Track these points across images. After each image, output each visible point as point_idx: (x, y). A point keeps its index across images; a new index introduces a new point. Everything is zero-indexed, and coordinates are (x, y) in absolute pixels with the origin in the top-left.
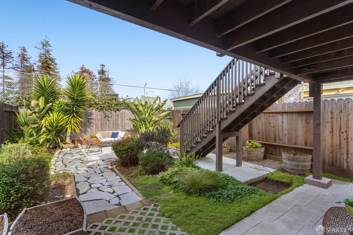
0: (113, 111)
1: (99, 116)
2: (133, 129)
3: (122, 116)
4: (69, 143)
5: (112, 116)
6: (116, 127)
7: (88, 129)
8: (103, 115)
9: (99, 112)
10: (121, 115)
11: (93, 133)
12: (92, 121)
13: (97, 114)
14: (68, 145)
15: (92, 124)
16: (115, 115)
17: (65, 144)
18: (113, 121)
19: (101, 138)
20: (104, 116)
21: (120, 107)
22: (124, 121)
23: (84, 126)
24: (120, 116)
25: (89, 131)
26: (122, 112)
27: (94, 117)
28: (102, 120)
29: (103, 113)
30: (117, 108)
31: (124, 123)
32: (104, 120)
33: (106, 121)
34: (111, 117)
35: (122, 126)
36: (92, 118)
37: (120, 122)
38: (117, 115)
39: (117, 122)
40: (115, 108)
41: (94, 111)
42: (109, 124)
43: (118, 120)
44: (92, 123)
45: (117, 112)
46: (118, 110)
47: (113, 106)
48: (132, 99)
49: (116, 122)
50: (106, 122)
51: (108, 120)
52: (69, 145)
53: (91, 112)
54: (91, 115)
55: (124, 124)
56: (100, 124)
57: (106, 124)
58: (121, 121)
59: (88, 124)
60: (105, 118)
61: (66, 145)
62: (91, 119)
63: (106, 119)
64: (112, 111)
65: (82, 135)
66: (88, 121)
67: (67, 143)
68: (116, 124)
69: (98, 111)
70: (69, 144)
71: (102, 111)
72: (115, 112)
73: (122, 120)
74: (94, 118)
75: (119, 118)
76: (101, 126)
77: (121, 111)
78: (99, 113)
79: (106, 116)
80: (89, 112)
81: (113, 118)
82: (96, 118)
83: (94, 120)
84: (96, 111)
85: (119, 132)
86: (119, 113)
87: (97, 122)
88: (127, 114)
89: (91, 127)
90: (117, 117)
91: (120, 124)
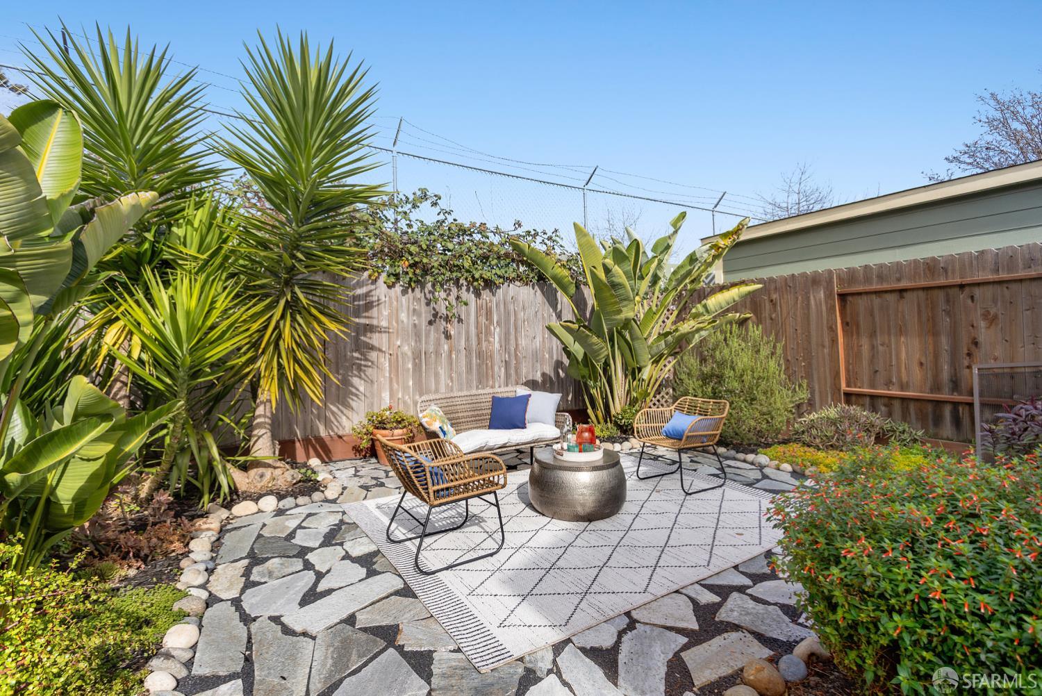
0: (468, 290)
1: (403, 316)
2: (550, 378)
3: (507, 313)
4: (270, 461)
5: (463, 317)
6: (479, 366)
7: (355, 381)
8: (424, 308)
9: (404, 292)
10: (502, 310)
11: (380, 399)
12: (375, 339)
13: (395, 302)
14: (262, 476)
15: (373, 355)
16: (478, 309)
17: (245, 468)
18: (468, 339)
19: (445, 429)
20: (426, 315)
21: (497, 271)
22: (512, 337)
23: (337, 364)
24: (499, 315)
25: (362, 389)
26: (505, 295)
27: (380, 316)
28: (418, 335)
29: (423, 301)
30: (486, 274)
31: (516, 350)
32: (427, 336)
33: (438, 340)
34: (460, 320)
35: (507, 364)
36: (375, 322)
37: (497, 345)
38: (484, 312)
39: (484, 344)
40: (477, 276)
41: (381, 290)
42: (450, 352)
43: (488, 333)
44: (372, 348)
45: (486, 294)
47: (467, 265)
48: (539, 239)
49: (479, 343)
50: (438, 344)
51: (448, 336)
52: (268, 473)
53: (367, 294)
54: (369, 306)
55: (516, 355)
56: (410, 354)
57: (438, 354)
58: (500, 341)
59: (356, 355)
60: (430, 323)
61: (253, 472)
62: (370, 329)
63: (437, 330)
64: (464, 288)
65: (329, 414)
66: (357, 339)
67: (257, 464)
68: (480, 354)
69: (398, 288)
70: (269, 466)
71: (417, 290)
72: (478, 294)
73: (507, 334)
74: (384, 324)
75: (491, 322)
76: (415, 365)
77: (500, 292)
78: (404, 299)
79: (435, 315)
80: (359, 291)
81: (468, 324)
82: (389, 322)
83: (385, 336)
84: (389, 287)
85: (530, 395)
86: (491, 301)
87: (399, 343)
88: (526, 305)
89: (369, 371)
90: (484, 320)
91: (497, 357)
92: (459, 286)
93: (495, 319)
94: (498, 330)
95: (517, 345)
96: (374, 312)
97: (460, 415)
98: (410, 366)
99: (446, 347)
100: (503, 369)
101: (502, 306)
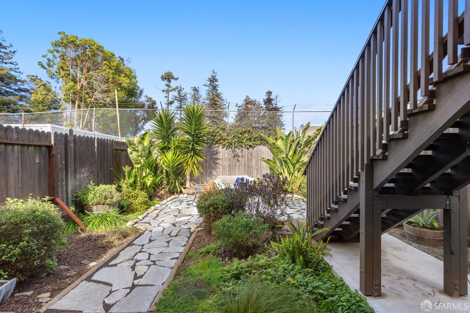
0: (245, 148)
1: (226, 156)
3: (258, 155)
4: (189, 188)
7: (213, 172)
8: (232, 153)
9: (227, 149)
12: (218, 161)
13: (224, 152)
15: (218, 166)
16: (248, 153)
17: (185, 188)
18: (245, 162)
20: (233, 155)
21: (253, 142)
23: (209, 167)
24: (255, 155)
25: (215, 174)
26: (257, 149)
27: (220, 156)
28: (230, 161)
29: (232, 151)
30: (250, 144)
32: (233, 160)
33: (236, 162)
34: (242, 157)
35: (257, 169)
36: (218, 157)
37: (254, 164)
38: (250, 154)
39: (250, 164)
40: (246, 144)
41: (220, 149)
43: (251, 160)
44: (218, 164)
45: (251, 149)
46: (251, 146)
47: (244, 141)
49: (248, 163)
51: (239, 161)
52: (188, 190)
53: (217, 150)
54: (217, 153)
56: (228, 165)
57: (236, 165)
58: (255, 163)
59: (214, 165)
60: (234, 157)
62: (217, 159)
63: (236, 159)
64: (244, 148)
65: (207, 179)
66: (214, 161)
67: (187, 188)
68: (248, 166)
69: (225, 148)
71: (230, 149)
72: (248, 149)
75: (252, 157)
77: (255, 148)
78: (226, 151)
79: (235, 155)
80: (215, 149)
81: (245, 158)
82: (222, 157)
83: (221, 161)
84: (222, 148)
86: (252, 151)
87: (225, 163)
88: (264, 153)
89: (217, 169)
90: (250, 157)
91: (254, 167)
92: (242, 147)
94: (254, 159)
95: (261, 164)
96: (218, 154)
98: (228, 169)
99: (238, 164)
100: (256, 171)
101: (256, 152)
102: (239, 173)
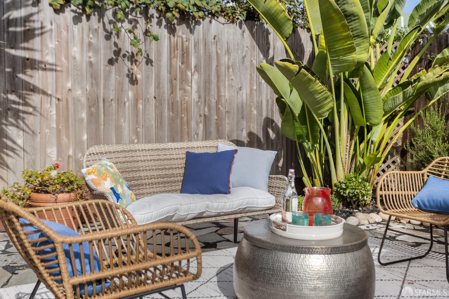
1: (75, 50)
2: (258, 139)
3: (208, 57)
5: (153, 57)
6: (172, 120)
7: (11, 131)
8: (102, 42)
9: (77, 20)
10: (202, 51)
11: (45, 155)
12: (37, 78)
13: (64, 32)
15: (35, 99)
16: (172, 49)
18: (158, 86)
19: (119, 191)
22: (213, 86)
24: (198, 58)
26: (206, 33)
27: (45, 49)
28: (94, 77)
29: (102, 33)
31: (218, 102)
32: (107, 78)
33: (121, 84)
34: (149, 61)
35: (206, 119)
36: (37, 56)
37: (195, 96)
38: (179, 53)
39: (179, 94)
40: (171, 5)
41: (45, 15)
42: (136, 101)
43: (184, 80)
44: (34, 89)
45: (181, 30)
46: (184, 16)
49: (172, 91)
50: (120, 90)
51: (133, 81)
54: (29, 35)
55: (218, 109)
56: (84, 100)
57: (120, 101)
58: (198, 91)
60: (111, 62)
62: (30, 64)
63: (119, 72)
64: (155, 20)
66: (13, 76)
68: (173, 106)
69: (68, 14)
72: (172, 30)
73: (207, 82)
74: (49, 59)
75: (188, 67)
76: (90, 115)
77: (199, 29)
78: (76, 29)
79: (117, 53)
80: (15, 14)
81: (159, 67)
82: (56, 58)
83: (51, 75)
84: (56, 11)
85: (236, 151)
86: (188, 40)
87: (69, 85)
88: (232, 47)
89: (30, 120)
90: (179, 64)
91: (194, 111)
92: (148, 17)
93: (193, 62)
94: (196, 76)
95: (219, 96)
96: (36, 43)
97: (142, 174)
98: (84, 115)
99: (130, 94)
100: (201, 126)
101: (202, 47)
102: (137, 134)
